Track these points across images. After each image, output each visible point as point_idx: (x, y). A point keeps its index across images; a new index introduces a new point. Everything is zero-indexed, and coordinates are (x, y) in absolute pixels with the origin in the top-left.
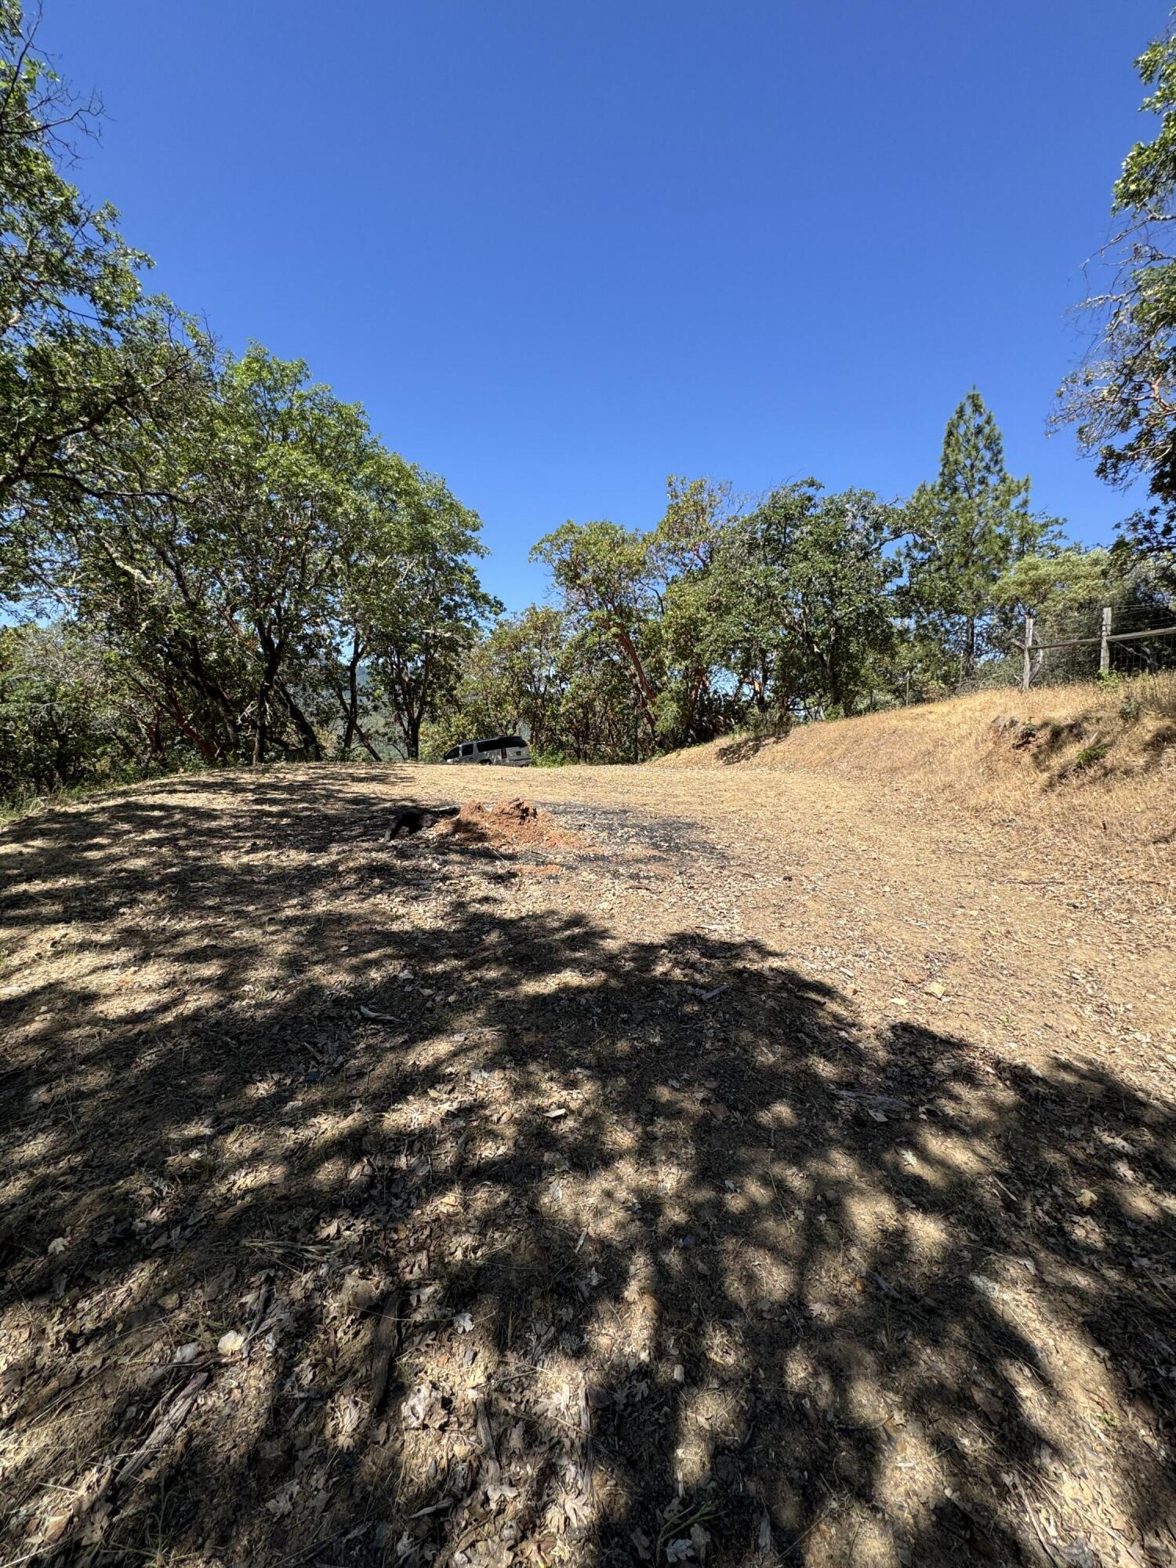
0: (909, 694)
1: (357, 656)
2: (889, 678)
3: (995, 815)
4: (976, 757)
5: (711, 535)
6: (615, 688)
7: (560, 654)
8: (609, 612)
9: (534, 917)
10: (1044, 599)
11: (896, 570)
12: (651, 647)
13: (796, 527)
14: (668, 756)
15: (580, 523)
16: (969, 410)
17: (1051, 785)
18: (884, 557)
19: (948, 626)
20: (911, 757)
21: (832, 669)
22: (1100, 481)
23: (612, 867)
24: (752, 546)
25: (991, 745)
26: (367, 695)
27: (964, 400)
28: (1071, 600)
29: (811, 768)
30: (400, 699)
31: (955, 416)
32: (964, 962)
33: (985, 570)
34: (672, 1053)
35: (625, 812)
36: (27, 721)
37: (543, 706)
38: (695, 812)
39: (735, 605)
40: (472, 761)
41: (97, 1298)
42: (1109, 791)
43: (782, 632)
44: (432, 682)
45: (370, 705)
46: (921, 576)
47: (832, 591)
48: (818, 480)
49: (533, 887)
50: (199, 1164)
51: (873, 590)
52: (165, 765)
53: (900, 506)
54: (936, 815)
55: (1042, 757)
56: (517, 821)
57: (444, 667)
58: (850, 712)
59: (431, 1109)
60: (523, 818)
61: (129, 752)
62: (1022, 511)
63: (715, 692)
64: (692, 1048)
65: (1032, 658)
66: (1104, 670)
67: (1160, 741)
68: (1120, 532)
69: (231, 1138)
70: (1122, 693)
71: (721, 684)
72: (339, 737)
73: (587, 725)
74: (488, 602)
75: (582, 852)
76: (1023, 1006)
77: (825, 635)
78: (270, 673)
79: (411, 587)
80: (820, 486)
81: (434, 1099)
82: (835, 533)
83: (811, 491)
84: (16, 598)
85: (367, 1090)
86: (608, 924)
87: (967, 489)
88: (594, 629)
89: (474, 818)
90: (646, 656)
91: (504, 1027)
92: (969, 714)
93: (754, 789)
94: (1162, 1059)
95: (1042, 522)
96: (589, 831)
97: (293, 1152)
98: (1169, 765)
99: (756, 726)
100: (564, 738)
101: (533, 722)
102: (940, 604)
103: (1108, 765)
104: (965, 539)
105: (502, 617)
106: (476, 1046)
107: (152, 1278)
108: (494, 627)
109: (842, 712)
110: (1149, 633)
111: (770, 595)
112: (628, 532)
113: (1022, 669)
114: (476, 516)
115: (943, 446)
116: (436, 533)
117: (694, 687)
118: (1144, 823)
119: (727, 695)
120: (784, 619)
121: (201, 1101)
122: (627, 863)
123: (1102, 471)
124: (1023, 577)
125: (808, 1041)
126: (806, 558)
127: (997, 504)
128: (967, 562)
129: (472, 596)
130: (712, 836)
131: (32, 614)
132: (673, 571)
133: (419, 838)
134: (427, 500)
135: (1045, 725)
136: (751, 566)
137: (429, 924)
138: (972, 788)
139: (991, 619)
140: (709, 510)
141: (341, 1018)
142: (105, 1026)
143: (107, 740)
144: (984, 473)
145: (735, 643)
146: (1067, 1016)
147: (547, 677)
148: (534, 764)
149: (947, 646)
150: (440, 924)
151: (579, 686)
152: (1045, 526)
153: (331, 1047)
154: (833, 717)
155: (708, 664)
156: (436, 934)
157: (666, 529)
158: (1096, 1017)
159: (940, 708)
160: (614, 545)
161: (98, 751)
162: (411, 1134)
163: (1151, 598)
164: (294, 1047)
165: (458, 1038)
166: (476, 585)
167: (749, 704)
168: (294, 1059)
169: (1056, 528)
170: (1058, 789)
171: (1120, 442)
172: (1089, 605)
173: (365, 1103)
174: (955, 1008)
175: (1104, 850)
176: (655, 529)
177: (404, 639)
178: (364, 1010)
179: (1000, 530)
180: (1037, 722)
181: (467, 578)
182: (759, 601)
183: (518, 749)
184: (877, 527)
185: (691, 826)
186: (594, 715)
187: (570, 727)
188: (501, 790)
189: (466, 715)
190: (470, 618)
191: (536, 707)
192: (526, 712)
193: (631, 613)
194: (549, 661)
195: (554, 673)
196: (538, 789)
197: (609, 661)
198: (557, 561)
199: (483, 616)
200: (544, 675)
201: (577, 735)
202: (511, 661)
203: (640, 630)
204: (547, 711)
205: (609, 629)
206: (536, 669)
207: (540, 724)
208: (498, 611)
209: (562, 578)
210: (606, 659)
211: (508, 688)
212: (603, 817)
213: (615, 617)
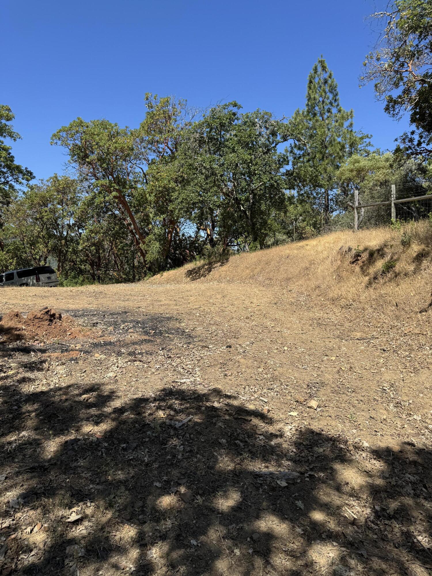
0: (295, 235)
2: (284, 225)
3: (343, 302)
4: (332, 270)
5: (175, 133)
6: (117, 232)
7: (77, 209)
8: (110, 181)
9: (60, 388)
10: (363, 180)
11: (284, 161)
12: (140, 205)
13: (228, 131)
14: (155, 277)
15: (88, 120)
16: (320, 69)
17: (370, 283)
18: (278, 152)
19: (315, 195)
20: (297, 272)
21: (252, 221)
22: (386, 115)
23: (116, 349)
24: (201, 142)
25: (339, 262)
27: (317, 63)
28: (377, 180)
29: (242, 280)
31: (312, 72)
32: (328, 387)
33: (332, 162)
34: (155, 465)
35: (126, 313)
37: (66, 245)
38: (172, 310)
39: (192, 180)
40: (13, 284)
42: (398, 285)
43: (222, 197)
46: (299, 164)
47: (250, 172)
48: (239, 103)
49: (59, 368)
51: (273, 173)
53: (286, 122)
54: (312, 304)
55: (365, 268)
56: (47, 323)
58: (264, 246)
60: (51, 321)
62: (350, 130)
63: (183, 235)
64: (169, 460)
65: (358, 213)
66: (393, 219)
67: (420, 257)
68: (398, 143)
70: (402, 231)
71: (187, 230)
73: (99, 258)
74: (21, 172)
75: (95, 341)
76: (360, 408)
77: (247, 200)
80: (239, 107)
82: (250, 136)
83: (235, 110)
86: (114, 387)
87: (322, 115)
88: (100, 193)
90: (137, 212)
92: (327, 245)
93: (208, 294)
94: (427, 428)
95: (360, 136)
96: (100, 327)
98: (425, 269)
99: (209, 256)
100: (83, 267)
101: (59, 256)
102: (310, 181)
103: (397, 271)
104: (322, 144)
105: (32, 182)
108: (26, 189)
109: (259, 247)
110: (414, 198)
111: (214, 174)
112: (121, 128)
113: (353, 220)
114: (9, 110)
115: (307, 89)
117: (170, 232)
118: (415, 302)
119: (190, 237)
120: (222, 189)
122: (126, 345)
123: (387, 109)
124: (352, 167)
125: (242, 444)
126: (234, 151)
127: (337, 124)
128: (323, 158)
129: (9, 167)
130: (183, 324)
132: (152, 156)
135: (366, 249)
136: (201, 155)
138: (330, 287)
139: (337, 191)
140: (173, 117)
144: (329, 106)
145: (194, 204)
146: (381, 411)
147: (68, 225)
148: (62, 285)
149: (314, 206)
151: (92, 231)
152: (362, 138)
154: (253, 249)
155: (178, 217)
157: (146, 128)
158: (395, 410)
159: (312, 242)
160: (111, 137)
163: (414, 180)
165: (0, 478)
166: (12, 159)
167: (205, 243)
169: (367, 140)
170: (374, 285)
171: (396, 93)
172: (385, 183)
174: (325, 413)
175: (397, 318)
176: (138, 127)
179: (339, 140)
180: (361, 248)
181: (4, 154)
182: (207, 177)
183: (48, 275)
184: (274, 134)
185: (169, 319)
186: (104, 251)
187: (87, 259)
188: (34, 303)
189: (7, 252)
190: (8, 182)
191: (61, 246)
192: (53, 249)
193: (125, 182)
194: (69, 214)
195: (73, 222)
196: (63, 301)
197: (112, 214)
198: (71, 145)
199: (17, 181)
200: (66, 223)
201: (92, 265)
202: (41, 213)
203: (132, 194)
204: (69, 248)
205: (111, 192)
206: (59, 220)
207: (65, 258)
208: (29, 178)
209: (76, 157)
210: (110, 213)
211: (39, 232)
212: (110, 317)
213: (114, 184)
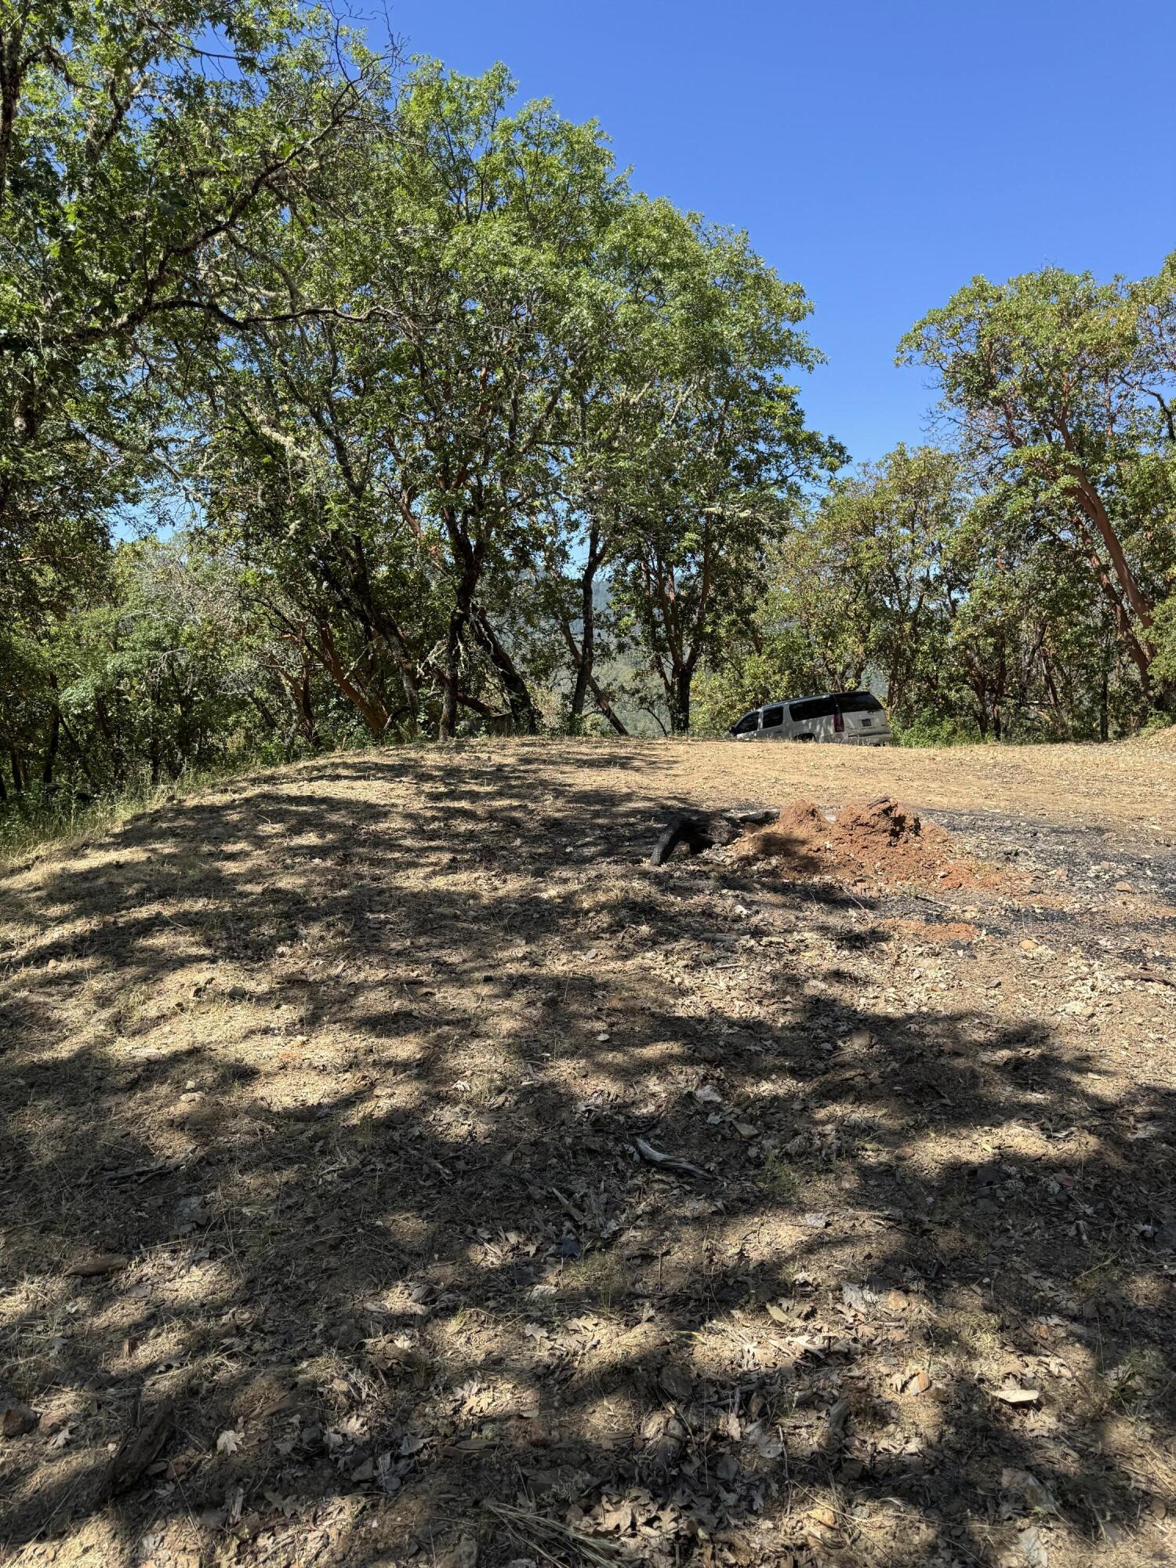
1: (595, 561)
6: (1064, 594)
7: (952, 537)
8: (1055, 445)
9: (932, 1018)
12: (1144, 508)
15: (999, 281)
23: (1084, 935)
26: (610, 626)
30: (661, 631)
35: (1100, 831)
36: (144, 678)
37: (915, 636)
40: (779, 735)
41: (283, 1537)
44: (713, 600)
45: (613, 642)
49: (927, 962)
50: (409, 1359)
52: (318, 742)
56: (886, 838)
57: (736, 573)
59: (776, 1342)
60: (895, 834)
61: (270, 723)
69: (453, 1325)
72: (565, 697)
73: (1002, 669)
74: (817, 449)
75: (1016, 903)
78: (465, 592)
79: (683, 434)
81: (778, 1325)
84: (134, 500)
85: (660, 1286)
86: (1090, 1045)
88: (1023, 482)
89: (800, 832)
90: (1131, 528)
91: (898, 1213)
96: (1026, 865)
97: (549, 1370)
100: (953, 695)
101: (894, 664)
105: (842, 474)
106: (845, 1241)
107: (356, 1527)
108: (824, 492)
112: (1099, 285)
114: (800, 293)
116: (730, 333)
121: (406, 1259)
122: (1113, 928)
129: (790, 440)
131: (153, 521)
133: (706, 863)
134: (714, 275)
137: (738, 1009)
141: (609, 1154)
142: (267, 1120)
143: (242, 705)
147: (924, 580)
148: (895, 742)
150: (758, 1012)
151: (988, 595)
153: (595, 1203)
156: (752, 1028)
160: (1069, 314)
161: (231, 720)
162: (743, 1378)
164: (538, 1194)
165: (814, 1221)
166: (797, 418)
168: (539, 1215)
173: (659, 1309)
176: (1157, 270)
177: (669, 528)
178: (644, 1145)
181: (781, 408)
183: (864, 714)
186: (1016, 650)
187: (967, 674)
188: (844, 783)
189: (770, 657)
190: (784, 480)
191: (902, 638)
192: (881, 647)
193: (1101, 445)
194: (929, 549)
195: (938, 572)
196: (915, 784)
197: (1051, 543)
198: (950, 359)
199: (808, 474)
200: (917, 577)
201: (978, 688)
202: (856, 553)
203: (1120, 476)
204: (923, 643)
205: (1055, 478)
206: (903, 567)
207: (908, 669)
208: (837, 462)
209: (959, 390)
210: (1045, 538)
211: (848, 604)
212: (1053, 838)
213: (1067, 454)
